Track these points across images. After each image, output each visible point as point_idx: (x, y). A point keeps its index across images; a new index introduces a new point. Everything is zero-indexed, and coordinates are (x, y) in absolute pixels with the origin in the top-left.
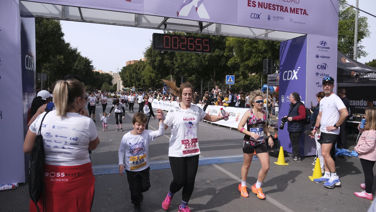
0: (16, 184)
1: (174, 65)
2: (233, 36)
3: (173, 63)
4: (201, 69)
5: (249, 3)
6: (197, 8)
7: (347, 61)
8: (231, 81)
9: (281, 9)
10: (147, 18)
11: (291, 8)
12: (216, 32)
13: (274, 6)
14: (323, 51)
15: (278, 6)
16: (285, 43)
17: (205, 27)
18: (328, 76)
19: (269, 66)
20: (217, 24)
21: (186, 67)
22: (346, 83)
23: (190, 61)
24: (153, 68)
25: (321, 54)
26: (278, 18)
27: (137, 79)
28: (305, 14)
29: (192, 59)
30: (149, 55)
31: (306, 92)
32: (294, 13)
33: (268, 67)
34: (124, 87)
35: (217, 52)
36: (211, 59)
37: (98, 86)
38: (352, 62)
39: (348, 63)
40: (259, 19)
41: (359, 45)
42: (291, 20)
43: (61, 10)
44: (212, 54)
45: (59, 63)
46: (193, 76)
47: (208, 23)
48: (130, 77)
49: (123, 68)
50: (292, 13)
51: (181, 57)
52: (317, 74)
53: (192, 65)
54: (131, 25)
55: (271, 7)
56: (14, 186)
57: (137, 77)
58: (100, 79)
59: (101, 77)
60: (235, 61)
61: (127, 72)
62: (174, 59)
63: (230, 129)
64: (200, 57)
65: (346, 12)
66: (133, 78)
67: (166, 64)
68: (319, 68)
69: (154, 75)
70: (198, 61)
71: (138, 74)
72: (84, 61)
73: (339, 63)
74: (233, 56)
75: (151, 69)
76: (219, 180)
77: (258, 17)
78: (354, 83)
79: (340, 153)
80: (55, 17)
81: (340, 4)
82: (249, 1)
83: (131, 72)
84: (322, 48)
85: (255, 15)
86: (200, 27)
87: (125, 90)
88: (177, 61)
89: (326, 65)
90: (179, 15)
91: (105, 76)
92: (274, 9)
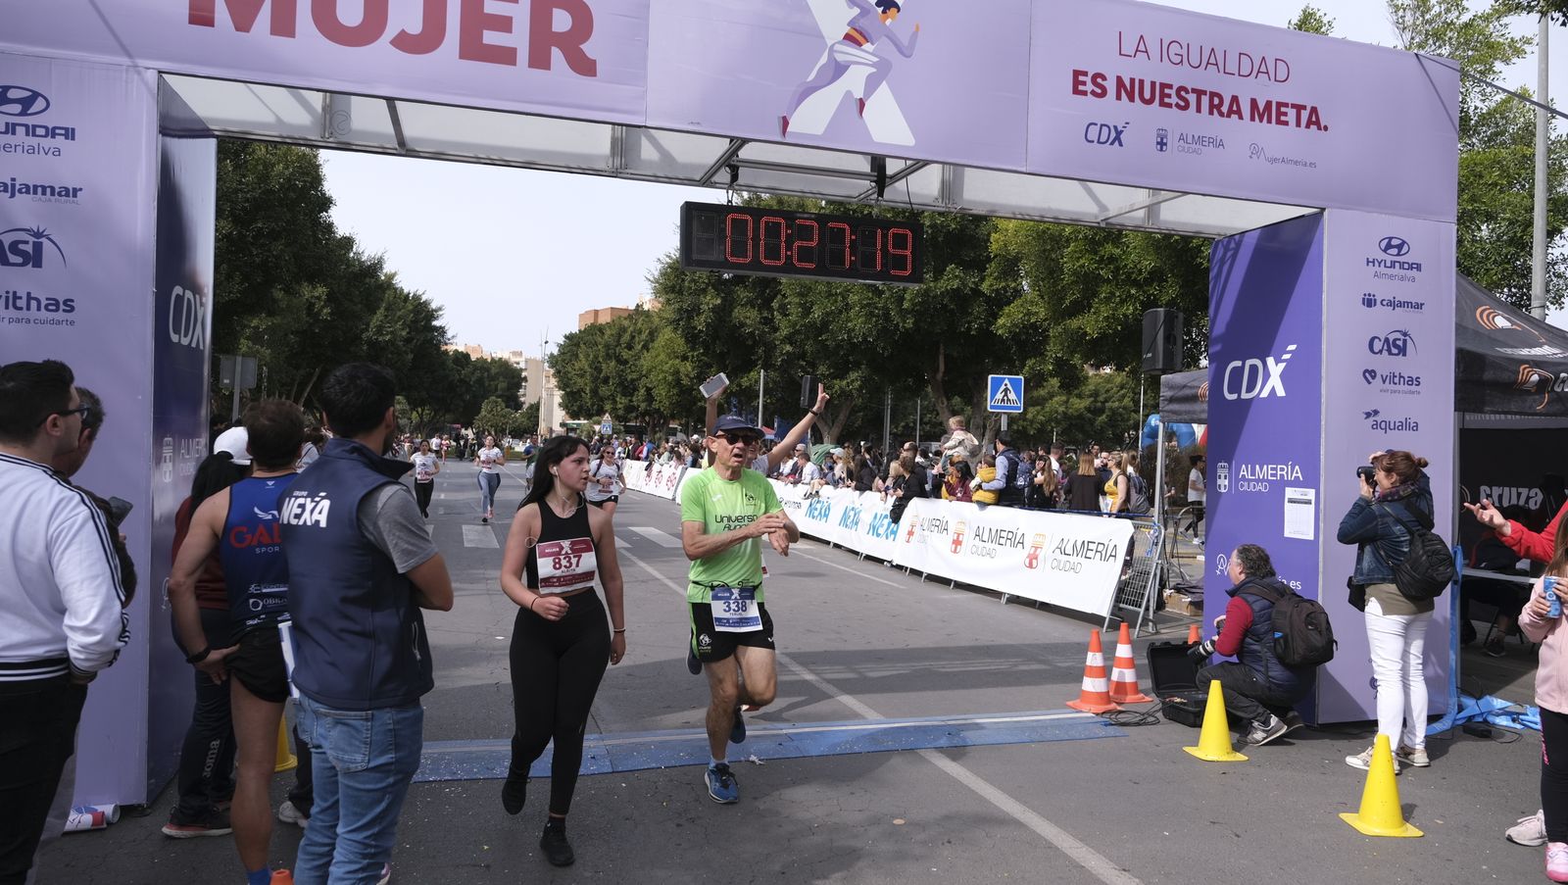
0: (108, 809)
1: (776, 330)
2: (1014, 214)
3: (768, 321)
4: (883, 349)
5: (1076, 83)
6: (862, 104)
7: (1501, 322)
8: (1008, 400)
9: (1212, 107)
10: (662, 142)
11: (1254, 103)
12: (940, 201)
13: (1183, 93)
14: (1391, 277)
15: (1199, 93)
16: (1233, 245)
17: (896, 177)
18: (1415, 382)
19: (1169, 338)
20: (947, 167)
21: (824, 337)
22: (1499, 413)
23: (841, 312)
24: (687, 341)
25: (1383, 290)
26: (1200, 140)
27: (621, 384)
28: (1314, 128)
29: (848, 307)
30: (674, 287)
31: (1322, 452)
32: (1269, 121)
33: (1164, 344)
34: (567, 417)
35: (952, 278)
36: (926, 308)
37: (461, 410)
38: (1521, 326)
39: (1502, 330)
40: (1121, 145)
41: (1556, 252)
42: (1256, 151)
43: (320, 110)
44: (932, 284)
45: (308, 315)
46: (853, 375)
47: (909, 163)
48: (592, 375)
49: (566, 337)
50: (1261, 121)
51: (801, 295)
52: (1370, 374)
53: (849, 332)
54: (597, 167)
55: (1169, 96)
56: (99, 818)
57: (620, 377)
58: (472, 383)
59: (478, 374)
60: (1029, 314)
61: (581, 356)
62: (775, 304)
63: (1004, 600)
64: (880, 297)
65: (1498, 116)
66: (606, 381)
67: (742, 325)
68: (1376, 350)
69: (690, 369)
70: (872, 314)
71: (626, 362)
72: (411, 307)
73: (1465, 328)
74: (1018, 293)
75: (680, 344)
76: (947, 818)
77: (1118, 138)
78: (1529, 414)
79: (1474, 716)
80: (296, 136)
81: (1471, 83)
82: (1077, 73)
83: (596, 357)
84: (1388, 264)
85: (1105, 129)
86: (875, 179)
87: (573, 430)
88: (788, 315)
89: (1407, 338)
90: (789, 129)
91: (494, 371)
92: (1182, 104)
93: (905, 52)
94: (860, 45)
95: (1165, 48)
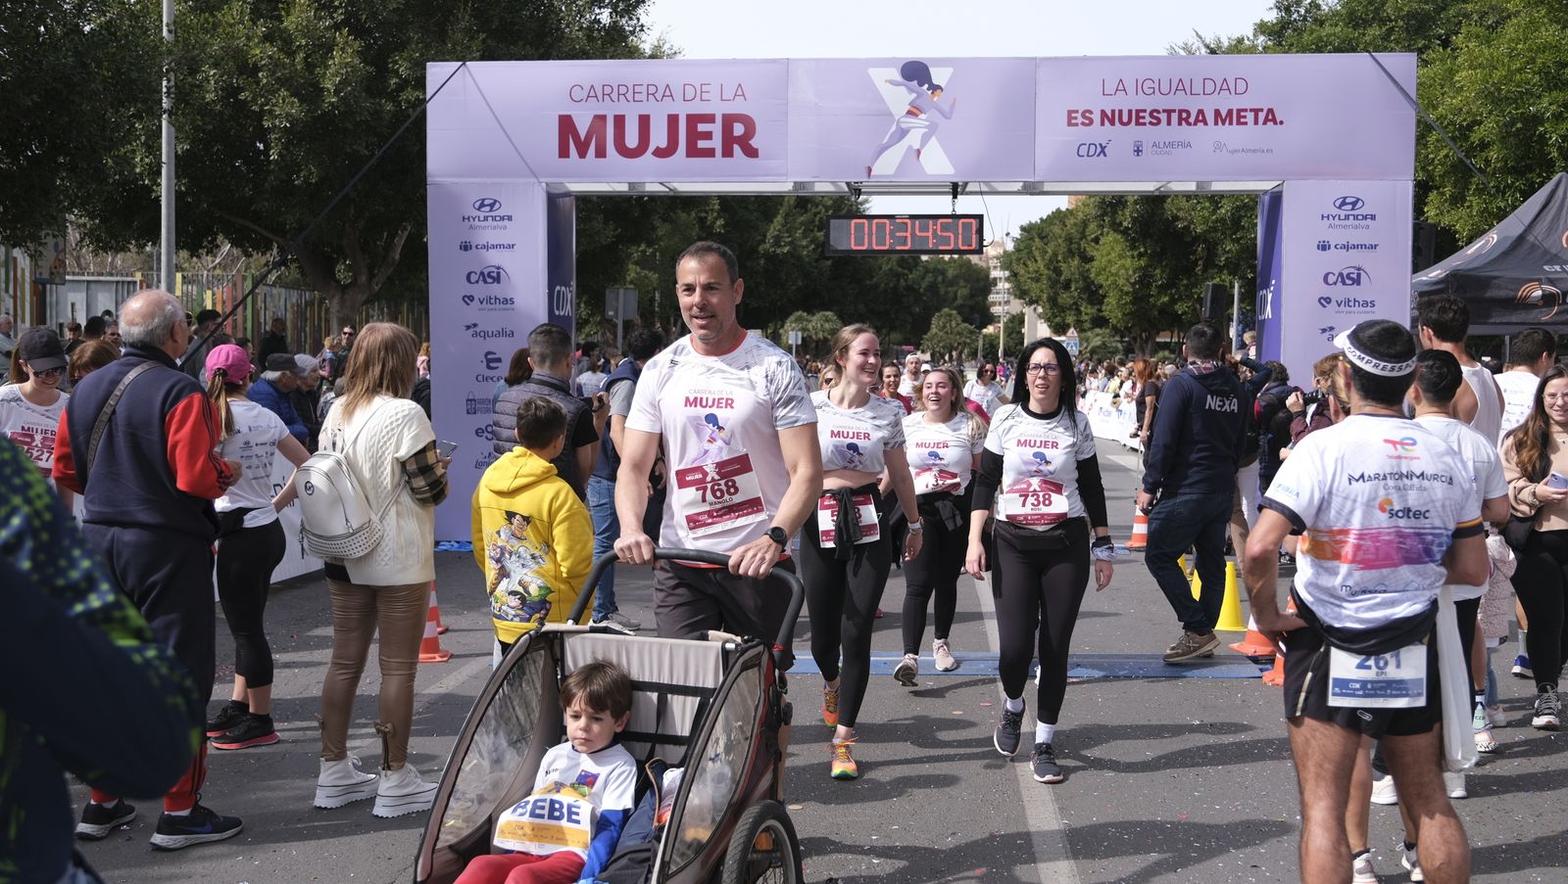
5: (1070, 118)
6: (919, 152)
9: (1181, 120)
11: (1217, 113)
13: (1155, 114)
14: (1345, 227)
15: (1169, 112)
18: (1369, 304)
25: (1335, 237)
26: (1171, 144)
27: (1086, 289)
28: (1270, 124)
32: (1231, 123)
40: (1105, 155)
42: (1219, 146)
50: (1223, 124)
52: (1325, 301)
55: (1144, 118)
57: (1084, 279)
58: (922, 290)
67: (1176, 218)
69: (1131, 272)
77: (1103, 151)
82: (1070, 112)
83: (1055, 255)
84: (1342, 217)
85: (1093, 148)
86: (951, 189)
89: (1361, 271)
92: (1154, 121)
93: (946, 116)
94: (917, 115)
95: (1139, 87)
